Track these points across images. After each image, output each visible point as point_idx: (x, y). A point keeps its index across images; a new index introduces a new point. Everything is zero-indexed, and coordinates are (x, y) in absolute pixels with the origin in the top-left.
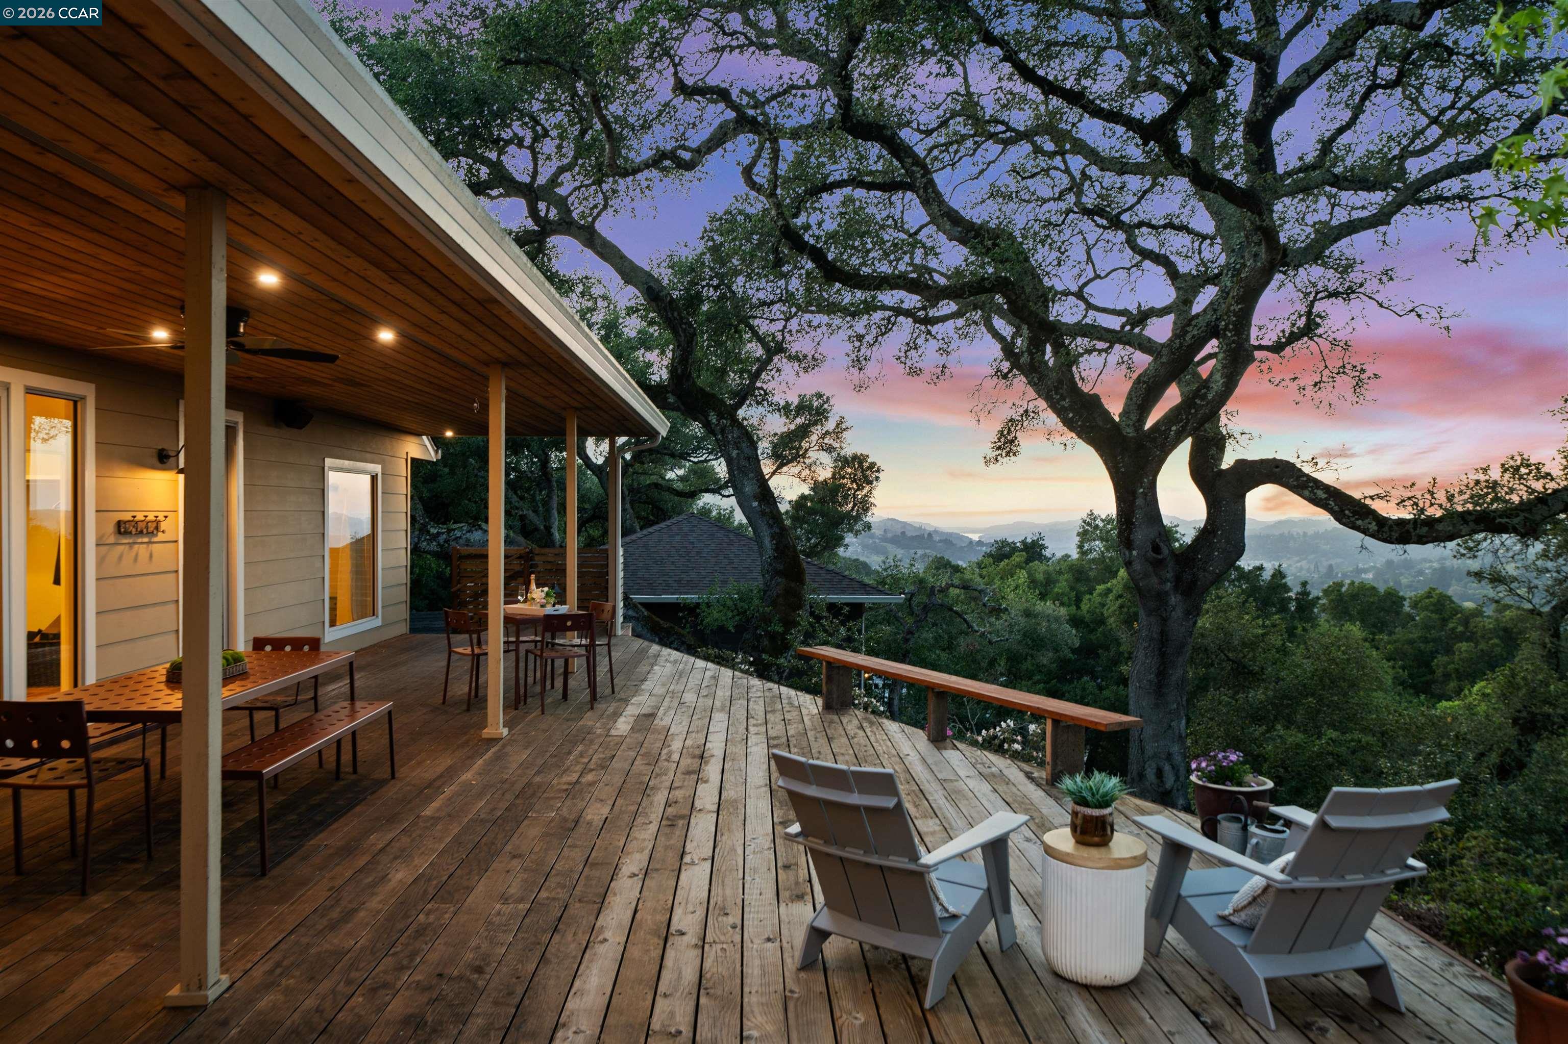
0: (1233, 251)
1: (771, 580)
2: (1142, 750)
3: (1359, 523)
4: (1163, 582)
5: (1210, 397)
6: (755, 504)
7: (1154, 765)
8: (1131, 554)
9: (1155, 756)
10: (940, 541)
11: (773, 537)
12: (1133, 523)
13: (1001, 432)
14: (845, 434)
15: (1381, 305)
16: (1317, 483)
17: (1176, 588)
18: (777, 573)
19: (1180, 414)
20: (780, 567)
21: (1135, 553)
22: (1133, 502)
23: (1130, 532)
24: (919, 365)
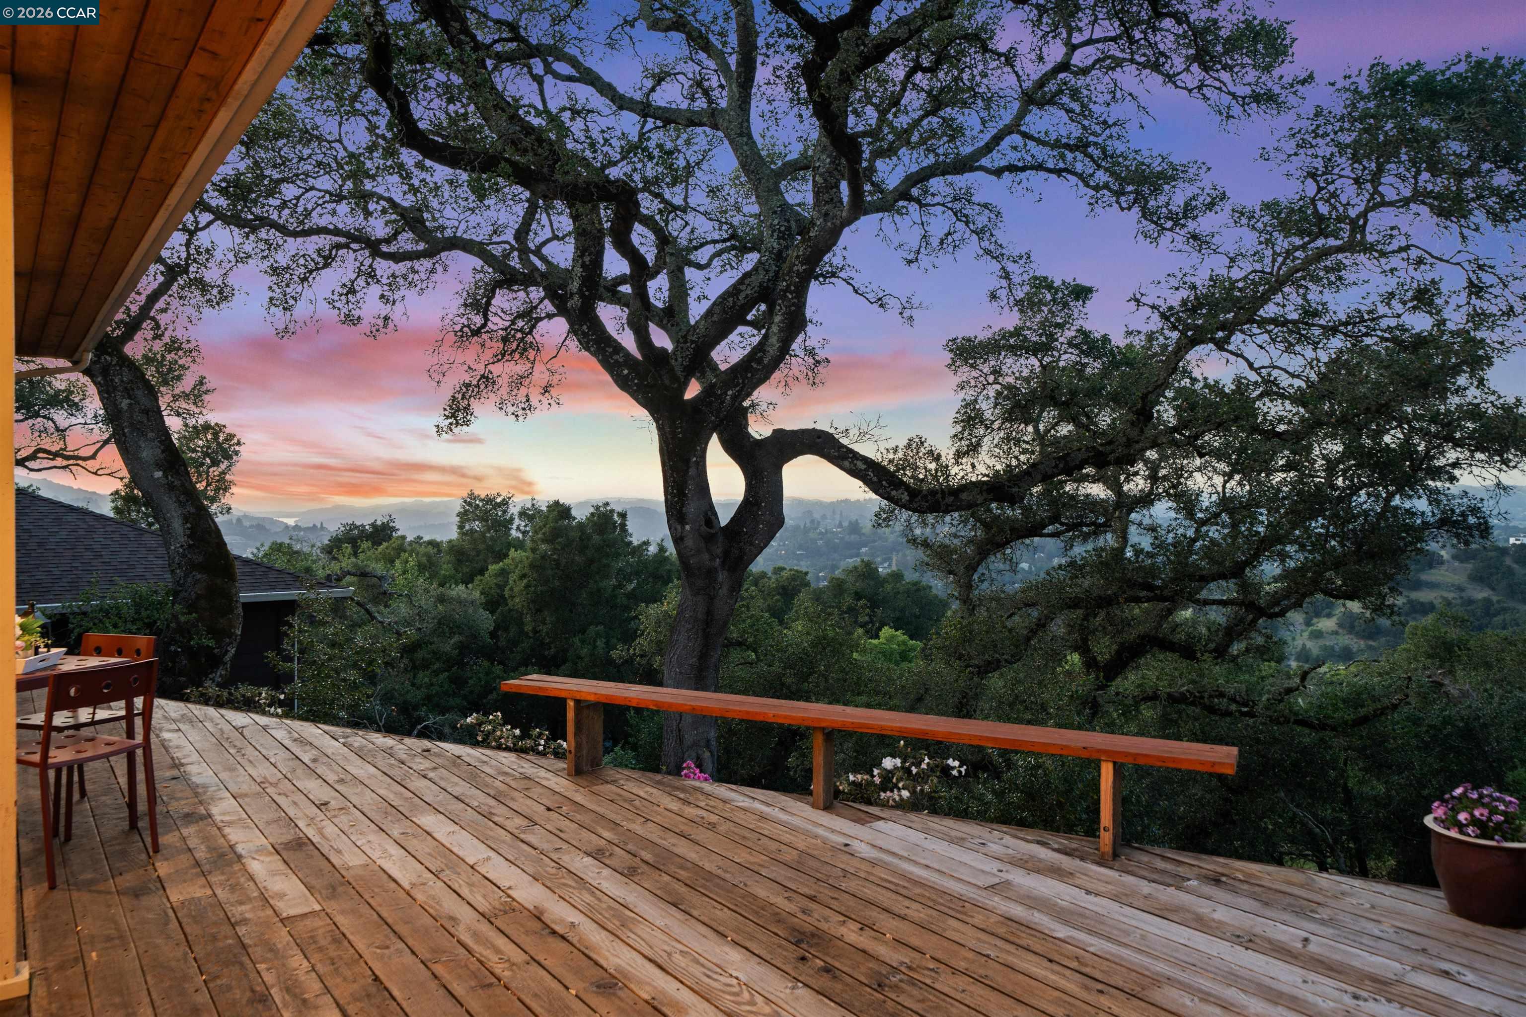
0: (775, 212)
1: (186, 576)
2: (681, 739)
3: (894, 493)
4: (713, 558)
5: (766, 361)
6: (158, 474)
7: (694, 755)
8: (683, 528)
9: (695, 744)
10: (251, 526)
11: (186, 519)
12: (685, 495)
13: (454, 398)
14: (206, 398)
15: (856, 292)
16: (856, 455)
17: (723, 563)
18: (194, 566)
19: (736, 377)
20: (199, 559)
21: (688, 527)
22: (687, 471)
23: (683, 506)
24: (356, 313)
